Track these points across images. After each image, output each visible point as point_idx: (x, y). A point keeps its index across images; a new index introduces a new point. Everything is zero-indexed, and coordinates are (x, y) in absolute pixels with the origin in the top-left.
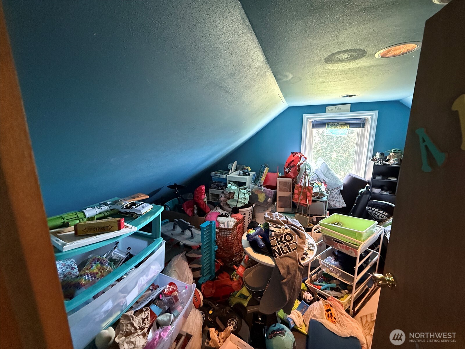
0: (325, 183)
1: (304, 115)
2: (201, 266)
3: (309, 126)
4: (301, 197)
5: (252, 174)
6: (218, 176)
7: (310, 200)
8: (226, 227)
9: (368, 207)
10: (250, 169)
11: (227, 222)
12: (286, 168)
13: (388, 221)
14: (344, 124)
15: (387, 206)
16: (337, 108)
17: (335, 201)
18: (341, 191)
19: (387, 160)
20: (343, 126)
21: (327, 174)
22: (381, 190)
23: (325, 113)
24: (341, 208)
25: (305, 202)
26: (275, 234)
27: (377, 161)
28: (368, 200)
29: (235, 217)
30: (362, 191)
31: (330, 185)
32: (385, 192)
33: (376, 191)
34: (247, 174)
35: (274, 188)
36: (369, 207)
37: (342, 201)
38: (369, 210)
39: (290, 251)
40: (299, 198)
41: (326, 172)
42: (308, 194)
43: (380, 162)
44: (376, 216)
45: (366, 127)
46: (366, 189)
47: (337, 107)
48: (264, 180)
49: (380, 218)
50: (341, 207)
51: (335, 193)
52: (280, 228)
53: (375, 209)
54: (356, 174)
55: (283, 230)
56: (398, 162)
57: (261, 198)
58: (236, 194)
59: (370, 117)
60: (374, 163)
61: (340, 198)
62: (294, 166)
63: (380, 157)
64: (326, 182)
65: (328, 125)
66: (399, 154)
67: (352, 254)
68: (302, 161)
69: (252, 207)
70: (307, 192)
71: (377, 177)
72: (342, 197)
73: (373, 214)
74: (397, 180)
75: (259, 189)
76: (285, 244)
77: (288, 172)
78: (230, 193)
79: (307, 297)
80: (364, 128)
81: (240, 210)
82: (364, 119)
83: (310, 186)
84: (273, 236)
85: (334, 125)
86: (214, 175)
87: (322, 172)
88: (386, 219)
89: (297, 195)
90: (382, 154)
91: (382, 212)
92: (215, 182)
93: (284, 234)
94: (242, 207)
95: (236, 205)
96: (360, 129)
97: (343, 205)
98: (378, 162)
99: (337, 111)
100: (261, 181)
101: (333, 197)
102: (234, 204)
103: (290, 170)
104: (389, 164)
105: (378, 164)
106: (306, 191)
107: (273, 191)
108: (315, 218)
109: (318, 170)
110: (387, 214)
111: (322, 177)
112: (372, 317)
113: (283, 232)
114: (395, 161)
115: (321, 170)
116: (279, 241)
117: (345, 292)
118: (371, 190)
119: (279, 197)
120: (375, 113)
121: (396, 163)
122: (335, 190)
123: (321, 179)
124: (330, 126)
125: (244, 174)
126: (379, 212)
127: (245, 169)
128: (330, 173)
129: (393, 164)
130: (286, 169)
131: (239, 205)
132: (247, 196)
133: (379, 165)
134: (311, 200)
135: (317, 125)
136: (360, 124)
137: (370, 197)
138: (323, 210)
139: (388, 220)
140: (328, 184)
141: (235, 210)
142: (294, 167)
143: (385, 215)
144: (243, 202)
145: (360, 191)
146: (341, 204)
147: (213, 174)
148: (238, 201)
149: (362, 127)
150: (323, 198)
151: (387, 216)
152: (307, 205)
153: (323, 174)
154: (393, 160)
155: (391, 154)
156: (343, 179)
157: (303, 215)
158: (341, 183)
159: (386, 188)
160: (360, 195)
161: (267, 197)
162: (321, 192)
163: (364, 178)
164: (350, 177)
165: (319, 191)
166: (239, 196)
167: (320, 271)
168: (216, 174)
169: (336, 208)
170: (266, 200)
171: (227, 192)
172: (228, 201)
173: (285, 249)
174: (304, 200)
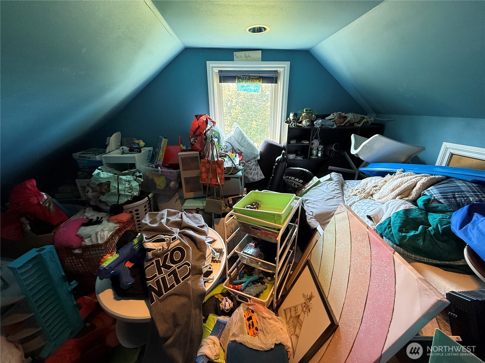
0: (240, 154)
1: (207, 61)
2: (41, 328)
3: (216, 79)
4: (210, 175)
5: (145, 150)
6: (86, 157)
7: (222, 179)
8: (95, 242)
9: (284, 176)
10: (142, 143)
11: (95, 234)
12: (192, 137)
13: (303, 189)
14: (255, 78)
15: (302, 172)
16: (247, 55)
17: (253, 174)
18: (258, 161)
19: (300, 121)
20: (254, 80)
21: (242, 142)
22: (296, 156)
23: (234, 61)
24: (259, 181)
25: (216, 182)
26: (153, 254)
27: (291, 123)
28: (285, 168)
29: (116, 221)
30: (279, 159)
31: (246, 156)
32: (299, 157)
33: (292, 156)
34: (136, 151)
35: (176, 167)
36: (286, 176)
37: (260, 172)
38: (286, 178)
39: (178, 282)
40: (207, 177)
41: (240, 140)
42: (219, 170)
43: (294, 124)
44: (293, 184)
45: (279, 82)
46: (282, 156)
47: (247, 53)
48: (163, 157)
49: (296, 186)
50: (259, 179)
51: (252, 164)
52: (163, 240)
53: (291, 178)
54: (272, 140)
55: (168, 245)
56: (309, 123)
57: (160, 183)
58: (114, 184)
59: (282, 70)
60: (289, 126)
61: (257, 169)
62: (201, 133)
63: (293, 118)
64: (242, 152)
65: (239, 78)
66: (310, 115)
67: (272, 240)
68: (210, 127)
69: (147, 198)
70: (218, 169)
71: (292, 142)
72: (260, 168)
73: (289, 183)
74: (309, 143)
75: (155, 171)
76: (171, 270)
77: (193, 143)
78: (101, 184)
79: (225, 307)
80: (277, 84)
81: (125, 207)
82: (276, 72)
83: (220, 159)
84: (151, 259)
85: (246, 78)
86: (80, 157)
87: (236, 140)
88: (302, 186)
89: (206, 173)
90: (295, 115)
91: (297, 180)
92: (83, 168)
93: (169, 251)
94: (128, 202)
95: (117, 201)
96: (273, 84)
97: (261, 177)
98: (292, 125)
99: (247, 59)
100: (159, 159)
101: (251, 169)
102: (113, 200)
103: (196, 141)
104: (302, 126)
105: (292, 126)
106: (215, 167)
107: (175, 171)
108: (230, 199)
109: (232, 137)
110: (302, 181)
111: (237, 146)
112: (296, 310)
113: (168, 248)
114: (307, 122)
115: (235, 138)
116: (161, 265)
117: (268, 279)
118: (287, 157)
119: (184, 178)
120: (287, 65)
121: (307, 125)
122: (252, 161)
123: (236, 149)
124: (241, 80)
125: (131, 150)
126: (295, 180)
127: (135, 143)
128: (246, 140)
129: (305, 126)
130: (191, 139)
131: (123, 200)
132: (135, 184)
133: (294, 128)
134: (223, 177)
135: (225, 77)
136: (272, 78)
137: (287, 164)
138: (239, 188)
139: (303, 187)
140: (244, 155)
141: (116, 209)
142: (200, 135)
143: (301, 182)
144: (129, 194)
145: (277, 159)
146: (259, 176)
147: (76, 155)
148: (119, 195)
149: (275, 83)
150: (238, 173)
151: (302, 183)
152: (219, 185)
153: (238, 142)
154: (305, 122)
155: (303, 115)
156: (259, 147)
157: (217, 199)
158: (258, 151)
159: (299, 153)
160: (276, 164)
161: (168, 181)
162: (234, 166)
163: (280, 143)
164: (266, 143)
165: (232, 165)
166: (119, 187)
167: (240, 263)
168: (85, 155)
169: (254, 181)
170: (167, 185)
171: (94, 184)
172: (103, 196)
173: (170, 280)
174: (215, 179)
